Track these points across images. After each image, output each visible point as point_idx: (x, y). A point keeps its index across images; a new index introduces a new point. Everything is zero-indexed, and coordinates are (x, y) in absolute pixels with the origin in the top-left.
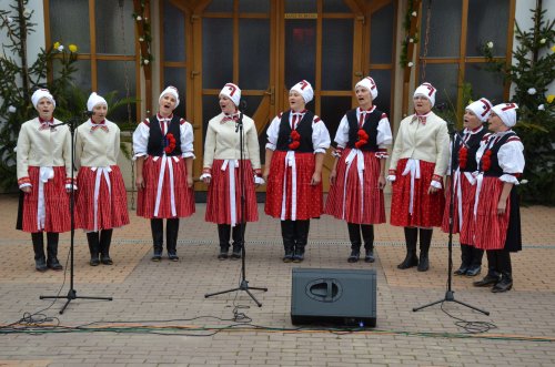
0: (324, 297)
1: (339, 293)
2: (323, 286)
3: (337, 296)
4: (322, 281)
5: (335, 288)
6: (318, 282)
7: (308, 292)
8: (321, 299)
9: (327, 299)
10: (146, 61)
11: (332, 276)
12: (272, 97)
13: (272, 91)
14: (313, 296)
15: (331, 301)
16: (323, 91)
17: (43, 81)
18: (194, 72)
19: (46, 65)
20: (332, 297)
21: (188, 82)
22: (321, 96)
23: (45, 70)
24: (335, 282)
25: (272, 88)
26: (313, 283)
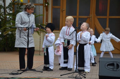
2: (112, 65)
3: (119, 69)
4: (112, 63)
5: (118, 65)
6: (110, 63)
7: (106, 67)
8: (112, 70)
10: (47, 5)
11: (115, 61)
12: (91, 19)
13: (91, 16)
14: (108, 69)
15: (116, 71)
16: (109, 16)
17: (11, 12)
18: (63, 10)
19: (12, 6)
20: (117, 69)
21: (61, 13)
22: (109, 18)
23: (12, 8)
24: (118, 63)
25: (91, 15)
26: (108, 63)
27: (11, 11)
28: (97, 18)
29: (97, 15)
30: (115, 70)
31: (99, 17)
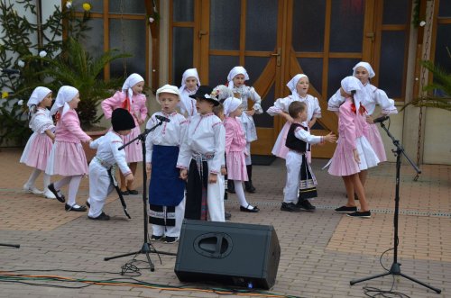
0: (213, 252)
1: (229, 249)
2: (213, 240)
3: (227, 253)
4: (212, 235)
5: (225, 242)
6: (207, 236)
7: (196, 246)
8: (209, 254)
9: (215, 255)
10: (151, 20)
11: (221, 230)
12: (279, 59)
13: (279, 53)
14: (200, 251)
15: (219, 258)
16: (331, 53)
17: (59, 38)
18: (201, 32)
19: (61, 22)
20: (221, 253)
21: (196, 42)
22: (329, 58)
23: (60, 28)
24: (226, 237)
25: (279, 49)
26: (202, 237)
27: (59, 35)
28: (298, 58)
29: (296, 49)
30: (216, 255)
31: (300, 54)
